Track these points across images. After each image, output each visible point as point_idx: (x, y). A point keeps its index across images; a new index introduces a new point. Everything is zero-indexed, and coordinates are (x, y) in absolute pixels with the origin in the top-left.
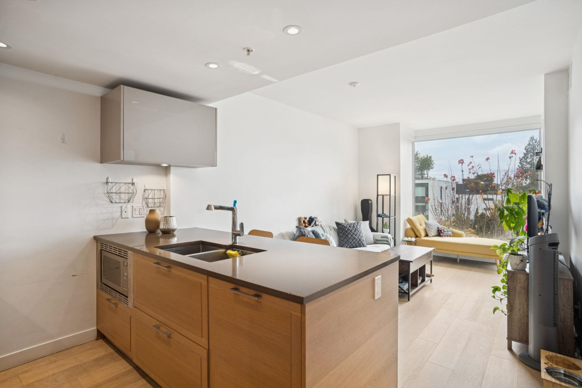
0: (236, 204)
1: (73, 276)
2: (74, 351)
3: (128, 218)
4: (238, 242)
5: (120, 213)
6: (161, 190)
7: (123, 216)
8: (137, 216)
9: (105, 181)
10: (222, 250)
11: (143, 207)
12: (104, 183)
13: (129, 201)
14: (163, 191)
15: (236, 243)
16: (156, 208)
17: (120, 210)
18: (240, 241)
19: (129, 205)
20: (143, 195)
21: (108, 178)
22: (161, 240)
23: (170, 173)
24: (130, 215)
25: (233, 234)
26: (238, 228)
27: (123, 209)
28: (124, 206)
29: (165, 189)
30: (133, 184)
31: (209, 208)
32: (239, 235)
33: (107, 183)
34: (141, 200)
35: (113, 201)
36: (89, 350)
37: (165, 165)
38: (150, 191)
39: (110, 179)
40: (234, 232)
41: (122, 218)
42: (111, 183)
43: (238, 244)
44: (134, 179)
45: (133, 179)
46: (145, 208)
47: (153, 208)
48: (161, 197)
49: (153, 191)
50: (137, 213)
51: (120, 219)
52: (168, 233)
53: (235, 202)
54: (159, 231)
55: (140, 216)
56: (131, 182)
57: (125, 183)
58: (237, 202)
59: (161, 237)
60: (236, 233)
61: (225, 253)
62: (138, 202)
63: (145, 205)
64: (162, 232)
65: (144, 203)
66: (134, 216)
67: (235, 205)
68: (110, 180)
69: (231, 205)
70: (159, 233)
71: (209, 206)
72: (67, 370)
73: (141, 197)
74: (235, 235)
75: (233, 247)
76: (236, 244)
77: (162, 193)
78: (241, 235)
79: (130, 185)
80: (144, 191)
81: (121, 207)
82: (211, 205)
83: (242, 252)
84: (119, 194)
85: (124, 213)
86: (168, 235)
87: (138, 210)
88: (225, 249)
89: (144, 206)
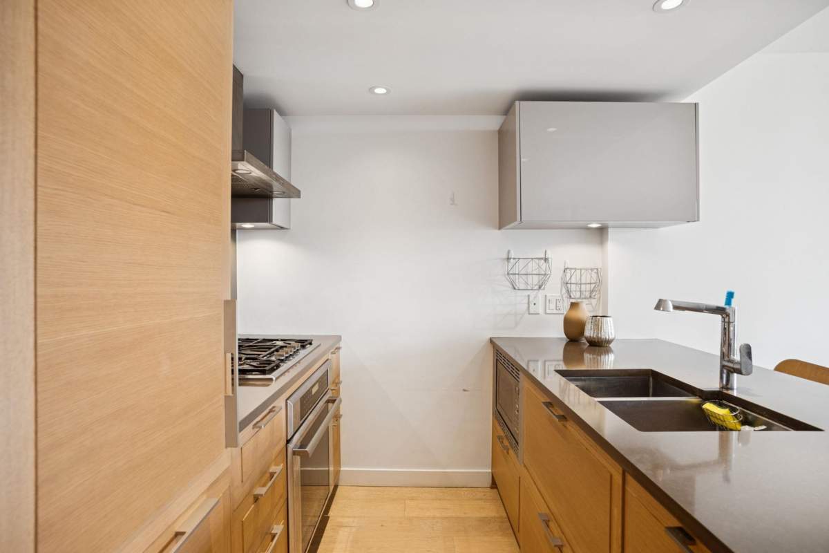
0: (733, 300)
1: (464, 390)
2: (463, 493)
3: (538, 314)
4: (735, 387)
5: (526, 306)
6: (592, 270)
7: (531, 311)
8: (553, 312)
9: (505, 256)
10: (694, 400)
11: (562, 297)
12: (504, 259)
13: (540, 288)
14: (595, 270)
15: (732, 389)
16: (584, 300)
17: (526, 301)
18: (740, 387)
19: (541, 294)
20: (562, 279)
21: (509, 252)
22: (587, 356)
23: (607, 239)
24: (541, 310)
25: (723, 367)
26: (737, 357)
27: (531, 299)
28: (533, 294)
29: (599, 266)
30: (546, 260)
31: (660, 305)
32: (739, 372)
33: (508, 259)
34: (560, 285)
35: (516, 288)
36: (478, 499)
37: (595, 225)
38: (573, 271)
39: (512, 252)
40: (726, 364)
41: (529, 314)
42: (514, 258)
43: (735, 394)
44: (548, 252)
45: (546, 252)
46: (565, 299)
47: (579, 300)
48: (593, 281)
49: (578, 272)
50: (553, 306)
51: (527, 314)
52: (599, 345)
53: (730, 295)
54: (584, 341)
55: (557, 312)
56: (543, 256)
57: (532, 259)
58: (735, 295)
59: (587, 351)
60: (731, 365)
61: (699, 406)
62: (554, 289)
63: (566, 295)
64: (588, 342)
65: (564, 291)
66: (548, 311)
67: (728, 302)
68: (512, 255)
69: (721, 303)
70: (584, 344)
71: (660, 301)
72: (447, 518)
73: (559, 282)
74: (728, 370)
75: (719, 397)
76: (730, 392)
77: (594, 275)
78: (744, 371)
79: (543, 261)
80: (564, 271)
81: (529, 296)
82: (665, 301)
83: (743, 413)
84: (524, 277)
85: (532, 305)
86: (597, 348)
87: (555, 302)
88: (700, 397)
89: (564, 297)
